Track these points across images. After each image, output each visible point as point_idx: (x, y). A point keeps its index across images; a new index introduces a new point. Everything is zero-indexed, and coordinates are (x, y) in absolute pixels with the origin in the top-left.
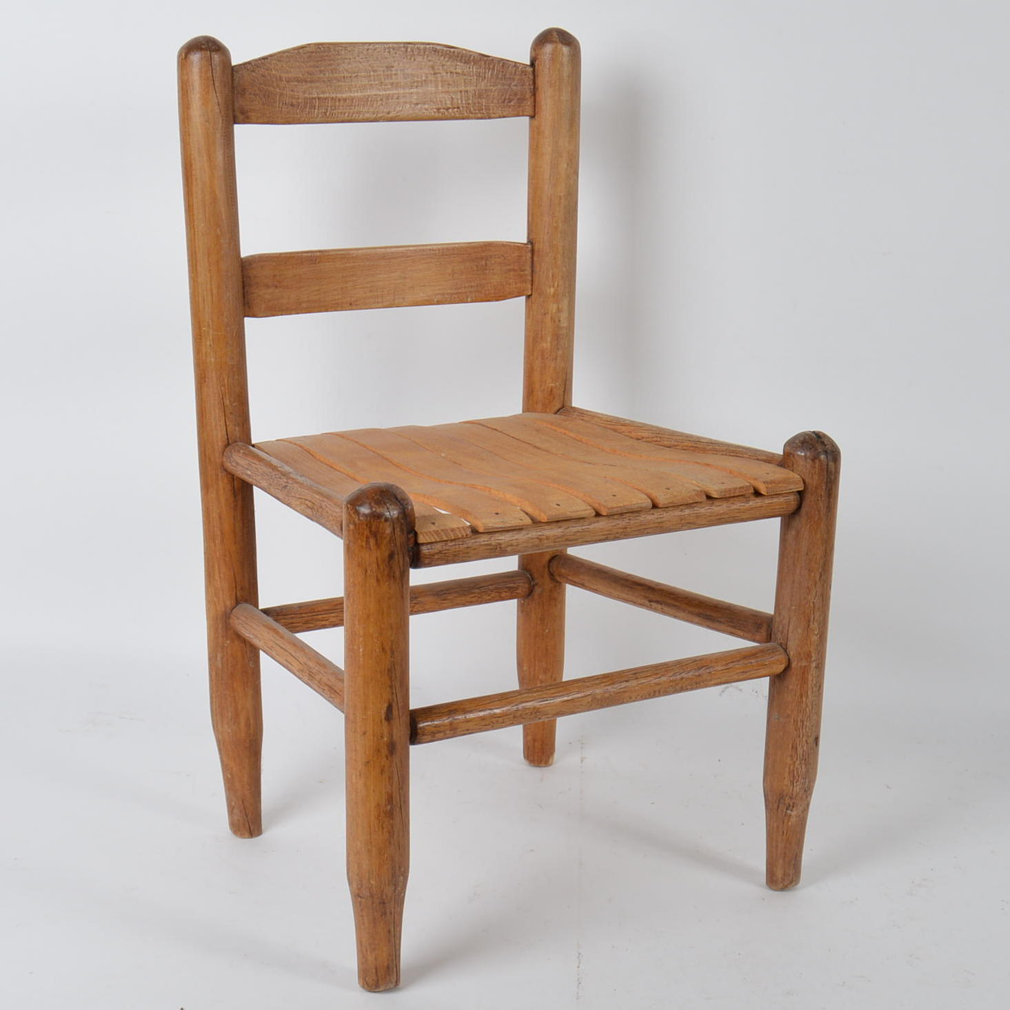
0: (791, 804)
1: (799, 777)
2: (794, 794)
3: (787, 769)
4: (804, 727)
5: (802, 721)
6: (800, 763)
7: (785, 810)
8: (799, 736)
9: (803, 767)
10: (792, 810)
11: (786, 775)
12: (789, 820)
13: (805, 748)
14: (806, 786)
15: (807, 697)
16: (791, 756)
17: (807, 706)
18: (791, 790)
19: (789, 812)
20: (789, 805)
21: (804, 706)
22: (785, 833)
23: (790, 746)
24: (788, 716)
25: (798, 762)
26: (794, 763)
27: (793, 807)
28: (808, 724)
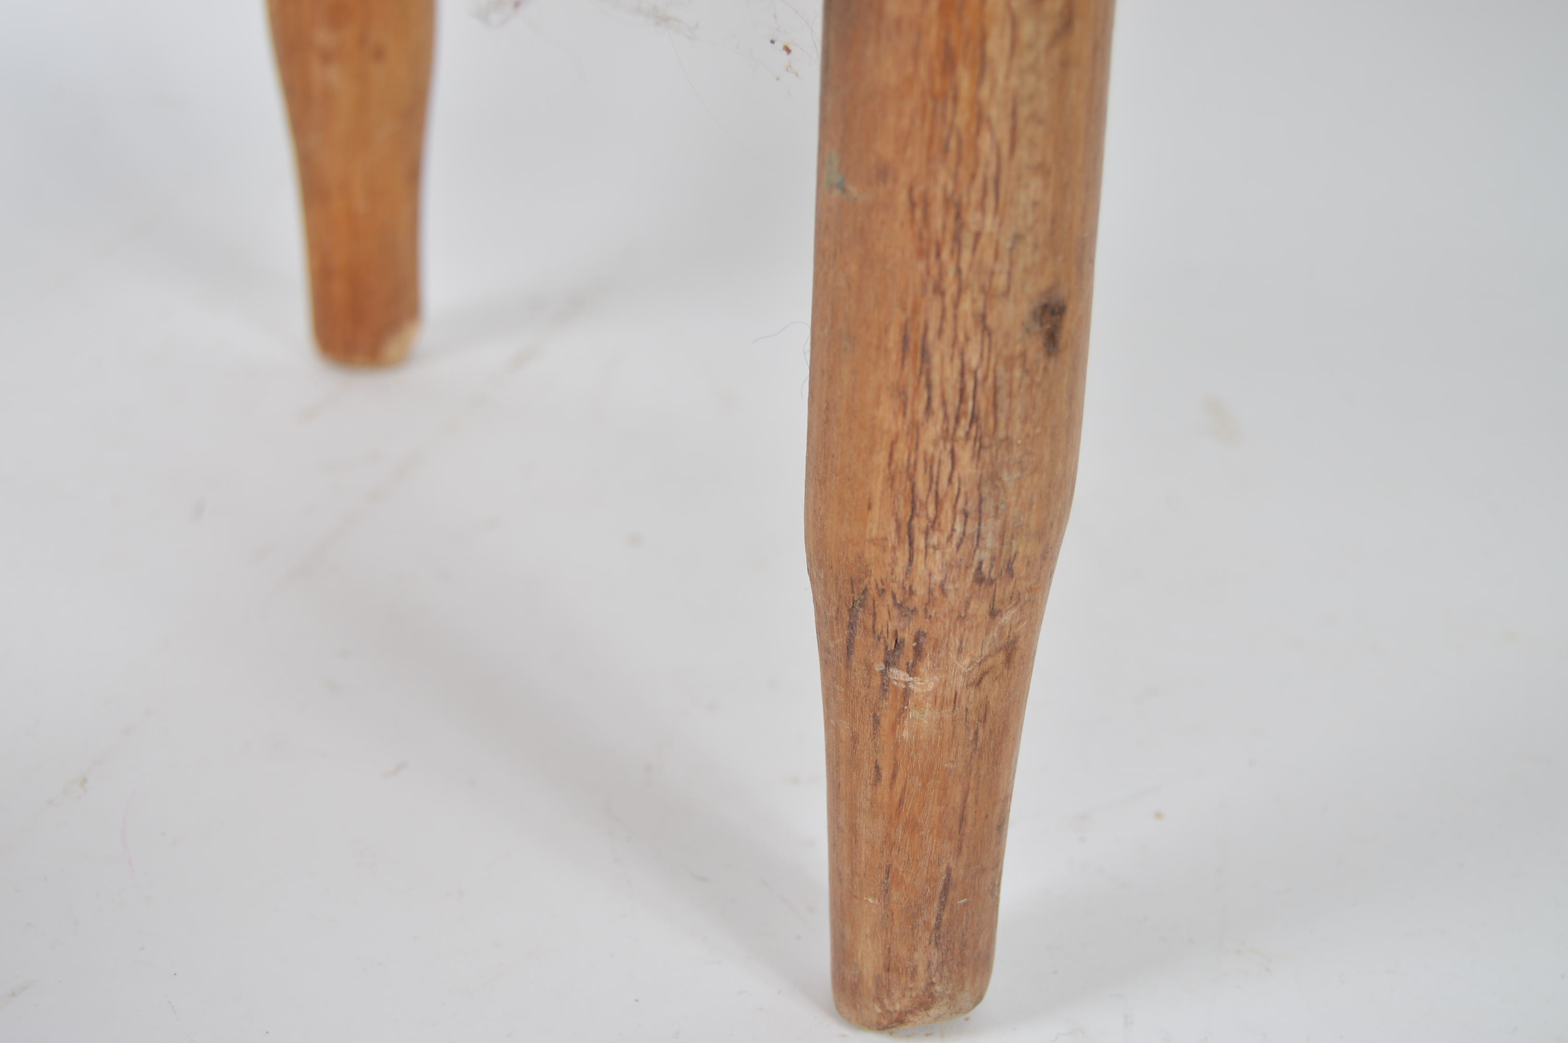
0: (907, 637)
1: (938, 504)
2: (921, 590)
3: (881, 458)
4: (967, 239)
5: (955, 207)
6: (948, 436)
7: (879, 667)
8: (939, 290)
9: (965, 455)
10: (912, 670)
11: (877, 486)
12: (901, 713)
13: (973, 359)
14: (984, 555)
15: (982, 65)
16: (900, 392)
17: (980, 118)
18: (900, 569)
19: (899, 675)
20: (898, 644)
21: (962, 118)
22: (886, 774)
23: (893, 339)
24: (884, 173)
25: (932, 430)
26: (915, 428)
27: (918, 652)
28: (989, 224)
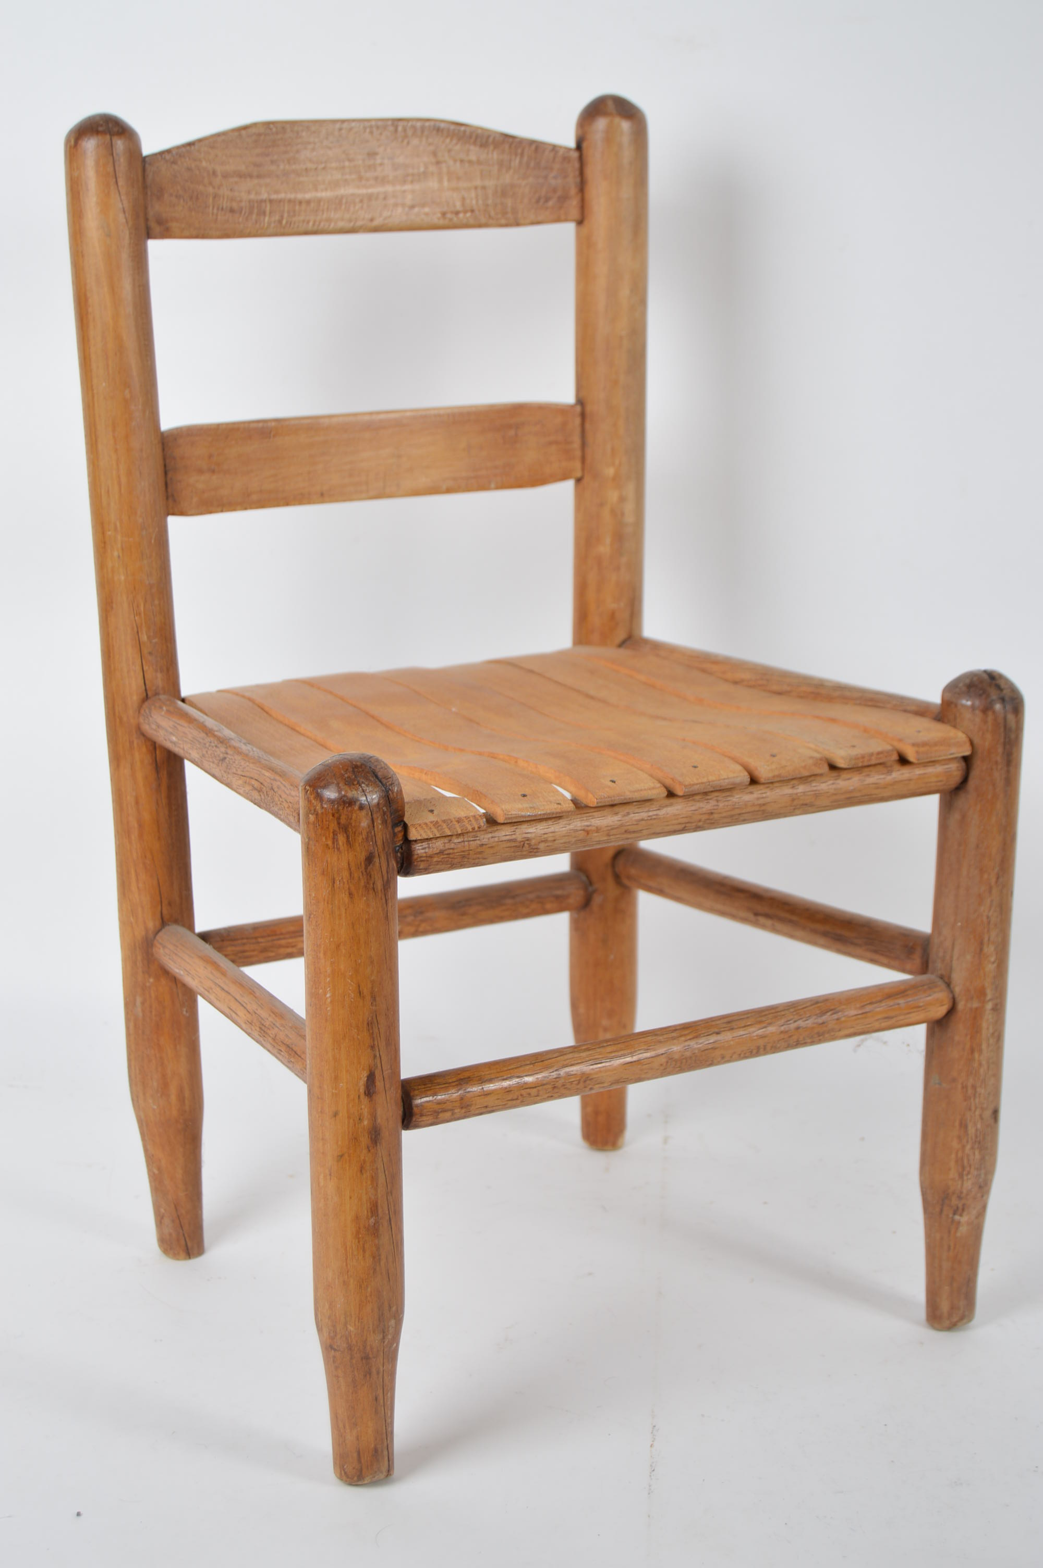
0: (960, 1206)
1: (970, 1167)
2: (965, 1191)
3: (953, 1156)
4: (977, 1095)
5: (974, 1087)
6: (972, 1148)
7: (951, 1216)
8: (970, 1109)
9: (977, 1152)
10: (961, 1215)
11: (952, 1164)
12: (957, 1229)
13: (979, 1126)
14: (981, 1180)
15: (980, 1051)
16: (959, 1138)
17: (980, 1065)
18: (959, 1186)
19: (957, 1217)
20: (958, 1208)
21: (976, 1065)
22: (952, 1248)
23: (957, 1124)
24: (954, 1080)
25: (968, 1147)
26: (964, 1147)
27: (963, 1210)
28: (983, 1091)
